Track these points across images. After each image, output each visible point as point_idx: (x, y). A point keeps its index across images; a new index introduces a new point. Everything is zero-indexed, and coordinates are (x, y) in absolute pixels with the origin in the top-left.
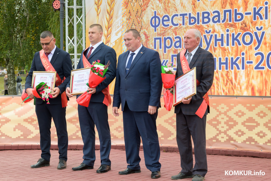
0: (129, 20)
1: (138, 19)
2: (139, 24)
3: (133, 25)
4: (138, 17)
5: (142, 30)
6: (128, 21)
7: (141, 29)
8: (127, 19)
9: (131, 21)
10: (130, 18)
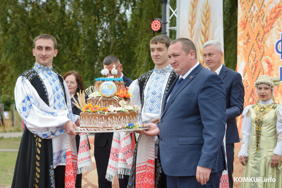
0: (247, 44)
1: (259, 43)
2: (260, 49)
3: (252, 50)
4: (260, 41)
5: (264, 58)
6: (245, 46)
7: (262, 55)
8: (244, 44)
9: (250, 46)
10: (248, 41)
